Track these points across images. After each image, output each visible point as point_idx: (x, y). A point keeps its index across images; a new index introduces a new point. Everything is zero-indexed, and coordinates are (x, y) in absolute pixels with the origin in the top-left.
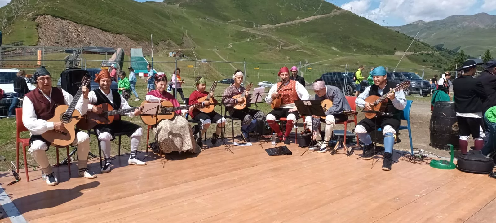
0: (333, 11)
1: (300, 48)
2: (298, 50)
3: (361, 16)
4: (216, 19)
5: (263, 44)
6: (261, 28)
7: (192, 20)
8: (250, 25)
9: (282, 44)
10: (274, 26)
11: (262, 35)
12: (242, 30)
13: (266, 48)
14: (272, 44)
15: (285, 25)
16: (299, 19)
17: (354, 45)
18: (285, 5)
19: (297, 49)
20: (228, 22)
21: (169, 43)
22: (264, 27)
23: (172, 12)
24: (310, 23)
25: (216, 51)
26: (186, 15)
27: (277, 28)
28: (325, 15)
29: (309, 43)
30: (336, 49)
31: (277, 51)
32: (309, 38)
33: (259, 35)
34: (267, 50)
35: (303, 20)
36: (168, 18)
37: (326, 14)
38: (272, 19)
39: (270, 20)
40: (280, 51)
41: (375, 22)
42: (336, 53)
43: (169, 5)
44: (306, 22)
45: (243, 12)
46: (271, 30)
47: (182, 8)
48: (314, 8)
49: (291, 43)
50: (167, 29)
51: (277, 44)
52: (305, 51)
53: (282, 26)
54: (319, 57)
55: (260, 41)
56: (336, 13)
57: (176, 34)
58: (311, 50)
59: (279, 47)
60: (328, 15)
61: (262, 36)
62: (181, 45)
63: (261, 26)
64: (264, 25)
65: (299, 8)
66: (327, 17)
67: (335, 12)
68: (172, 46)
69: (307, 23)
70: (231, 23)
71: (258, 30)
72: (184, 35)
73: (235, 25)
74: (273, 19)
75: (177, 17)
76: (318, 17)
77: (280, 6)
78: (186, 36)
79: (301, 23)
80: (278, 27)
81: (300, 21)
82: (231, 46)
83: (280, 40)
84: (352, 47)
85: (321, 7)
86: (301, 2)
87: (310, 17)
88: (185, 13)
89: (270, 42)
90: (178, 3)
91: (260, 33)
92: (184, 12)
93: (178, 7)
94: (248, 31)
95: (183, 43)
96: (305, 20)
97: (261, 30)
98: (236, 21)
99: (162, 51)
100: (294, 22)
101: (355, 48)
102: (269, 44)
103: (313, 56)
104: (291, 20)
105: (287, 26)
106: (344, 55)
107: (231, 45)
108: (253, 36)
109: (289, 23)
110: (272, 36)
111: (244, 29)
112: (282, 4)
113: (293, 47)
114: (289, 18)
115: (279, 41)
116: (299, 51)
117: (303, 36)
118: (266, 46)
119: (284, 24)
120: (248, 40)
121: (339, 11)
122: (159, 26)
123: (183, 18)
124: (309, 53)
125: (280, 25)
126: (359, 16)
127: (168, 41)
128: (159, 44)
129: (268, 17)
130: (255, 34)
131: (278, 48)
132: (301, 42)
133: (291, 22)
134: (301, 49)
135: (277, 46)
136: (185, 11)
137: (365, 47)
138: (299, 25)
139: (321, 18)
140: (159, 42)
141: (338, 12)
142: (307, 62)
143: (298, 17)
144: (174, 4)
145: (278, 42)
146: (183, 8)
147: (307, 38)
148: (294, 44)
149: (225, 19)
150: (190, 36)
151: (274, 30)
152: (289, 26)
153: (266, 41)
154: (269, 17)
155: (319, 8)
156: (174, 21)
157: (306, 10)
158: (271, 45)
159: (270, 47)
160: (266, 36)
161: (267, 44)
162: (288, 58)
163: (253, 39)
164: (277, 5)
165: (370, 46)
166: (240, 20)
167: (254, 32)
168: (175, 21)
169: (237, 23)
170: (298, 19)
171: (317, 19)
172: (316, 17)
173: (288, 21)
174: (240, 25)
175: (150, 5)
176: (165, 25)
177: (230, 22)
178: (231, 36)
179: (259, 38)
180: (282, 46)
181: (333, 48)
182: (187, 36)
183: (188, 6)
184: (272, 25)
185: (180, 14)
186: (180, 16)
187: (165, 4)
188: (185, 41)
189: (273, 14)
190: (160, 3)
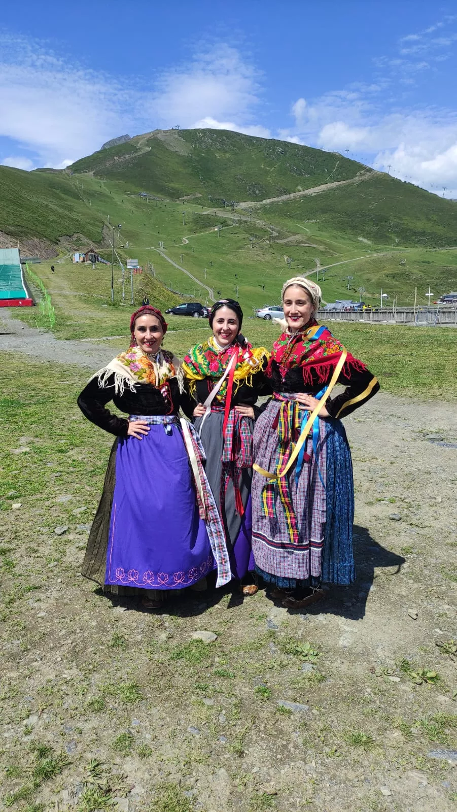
0: (358, 174)
1: (305, 239)
2: (302, 245)
3: (405, 182)
4: (159, 195)
5: (241, 236)
6: (237, 208)
7: (117, 198)
8: (218, 203)
9: (275, 234)
10: (258, 205)
11: (238, 220)
12: (204, 213)
13: (248, 242)
14: (256, 235)
15: (278, 202)
16: (301, 189)
17: (395, 232)
18: (277, 166)
19: (299, 243)
20: (179, 200)
21: (79, 239)
22: (241, 206)
23: (82, 186)
24: (320, 196)
25: (161, 251)
26: (105, 190)
27: (264, 208)
28: (344, 182)
29: (319, 230)
30: (365, 241)
31: (267, 247)
32: (319, 222)
33: (234, 220)
34: (249, 246)
35: (307, 192)
36: (77, 197)
37: (347, 179)
38: (254, 192)
39: (252, 193)
40: (271, 246)
41: (430, 192)
42: (366, 247)
43: (77, 175)
44: (313, 195)
45: (204, 182)
46: (255, 210)
47: (99, 177)
48: (326, 170)
49: (289, 232)
50: (74, 216)
51: (264, 235)
52: (314, 246)
53: (273, 202)
54: (338, 255)
55: (236, 231)
56: (363, 178)
57: (91, 224)
58: (325, 244)
59: (269, 239)
60: (349, 181)
61: (240, 222)
62: (99, 242)
63: (237, 205)
64: (241, 204)
65: (301, 171)
66: (349, 185)
67: (361, 175)
68: (82, 245)
69: (316, 196)
71: (234, 212)
72: (104, 224)
73: (191, 205)
74: (257, 192)
75: (92, 195)
76: (334, 185)
77: (268, 169)
78: (108, 227)
79: (305, 196)
80: (266, 205)
81: (302, 193)
82: (187, 242)
83: (271, 227)
84: (393, 236)
85: (338, 167)
86: (303, 160)
87: (320, 185)
88: (104, 188)
89: (252, 230)
90: (92, 170)
91: (236, 217)
92: (102, 185)
93: (93, 177)
94: (214, 214)
95: (104, 239)
96: (312, 191)
97: (237, 212)
98: (193, 197)
99: (65, 255)
100: (292, 195)
101: (397, 237)
102: (252, 235)
103: (330, 254)
104: (287, 192)
105: (280, 204)
106: (380, 251)
107: (186, 240)
108: (224, 223)
109: (285, 197)
110: (257, 222)
111: (207, 211)
112: (271, 165)
113: (292, 238)
114: (284, 189)
115: (269, 229)
116: (304, 245)
117: (308, 220)
118: (248, 238)
119: (276, 199)
120: (216, 229)
121: (369, 174)
122: (60, 210)
123: (101, 194)
124: (322, 248)
125: (268, 201)
126: (403, 181)
127: (76, 235)
128: (59, 241)
129: (247, 188)
130: (228, 218)
131: (268, 242)
132: (306, 230)
133: (288, 196)
134: (308, 242)
135: (267, 237)
136: (104, 183)
137: (415, 234)
138: (302, 201)
139: (338, 188)
140: (60, 238)
141: (367, 176)
142: (318, 264)
143: (299, 187)
144: (84, 172)
145: (267, 231)
146: (100, 179)
147: (316, 223)
148: (295, 234)
149: (175, 195)
150: (115, 227)
151: (259, 211)
152: (286, 203)
153: (246, 231)
154: (250, 189)
155: (334, 170)
156: (86, 201)
157: (311, 173)
158: (256, 237)
159: (254, 240)
160: (246, 222)
161: (247, 236)
162: (286, 258)
164: (263, 167)
165: (423, 233)
166: (201, 196)
167: (225, 216)
168: (88, 201)
169: (196, 201)
170: (299, 191)
171: (331, 189)
172: (329, 185)
173: (281, 194)
174: (199, 204)
175: (44, 175)
176: (70, 209)
177: (183, 200)
178: (186, 224)
179: (235, 225)
180: (274, 238)
181: (361, 239)
182: (109, 225)
183: (109, 174)
184: (256, 202)
185: (97, 188)
186: (96, 192)
187: (69, 172)
188: (107, 236)
189: (256, 184)
190: (62, 170)
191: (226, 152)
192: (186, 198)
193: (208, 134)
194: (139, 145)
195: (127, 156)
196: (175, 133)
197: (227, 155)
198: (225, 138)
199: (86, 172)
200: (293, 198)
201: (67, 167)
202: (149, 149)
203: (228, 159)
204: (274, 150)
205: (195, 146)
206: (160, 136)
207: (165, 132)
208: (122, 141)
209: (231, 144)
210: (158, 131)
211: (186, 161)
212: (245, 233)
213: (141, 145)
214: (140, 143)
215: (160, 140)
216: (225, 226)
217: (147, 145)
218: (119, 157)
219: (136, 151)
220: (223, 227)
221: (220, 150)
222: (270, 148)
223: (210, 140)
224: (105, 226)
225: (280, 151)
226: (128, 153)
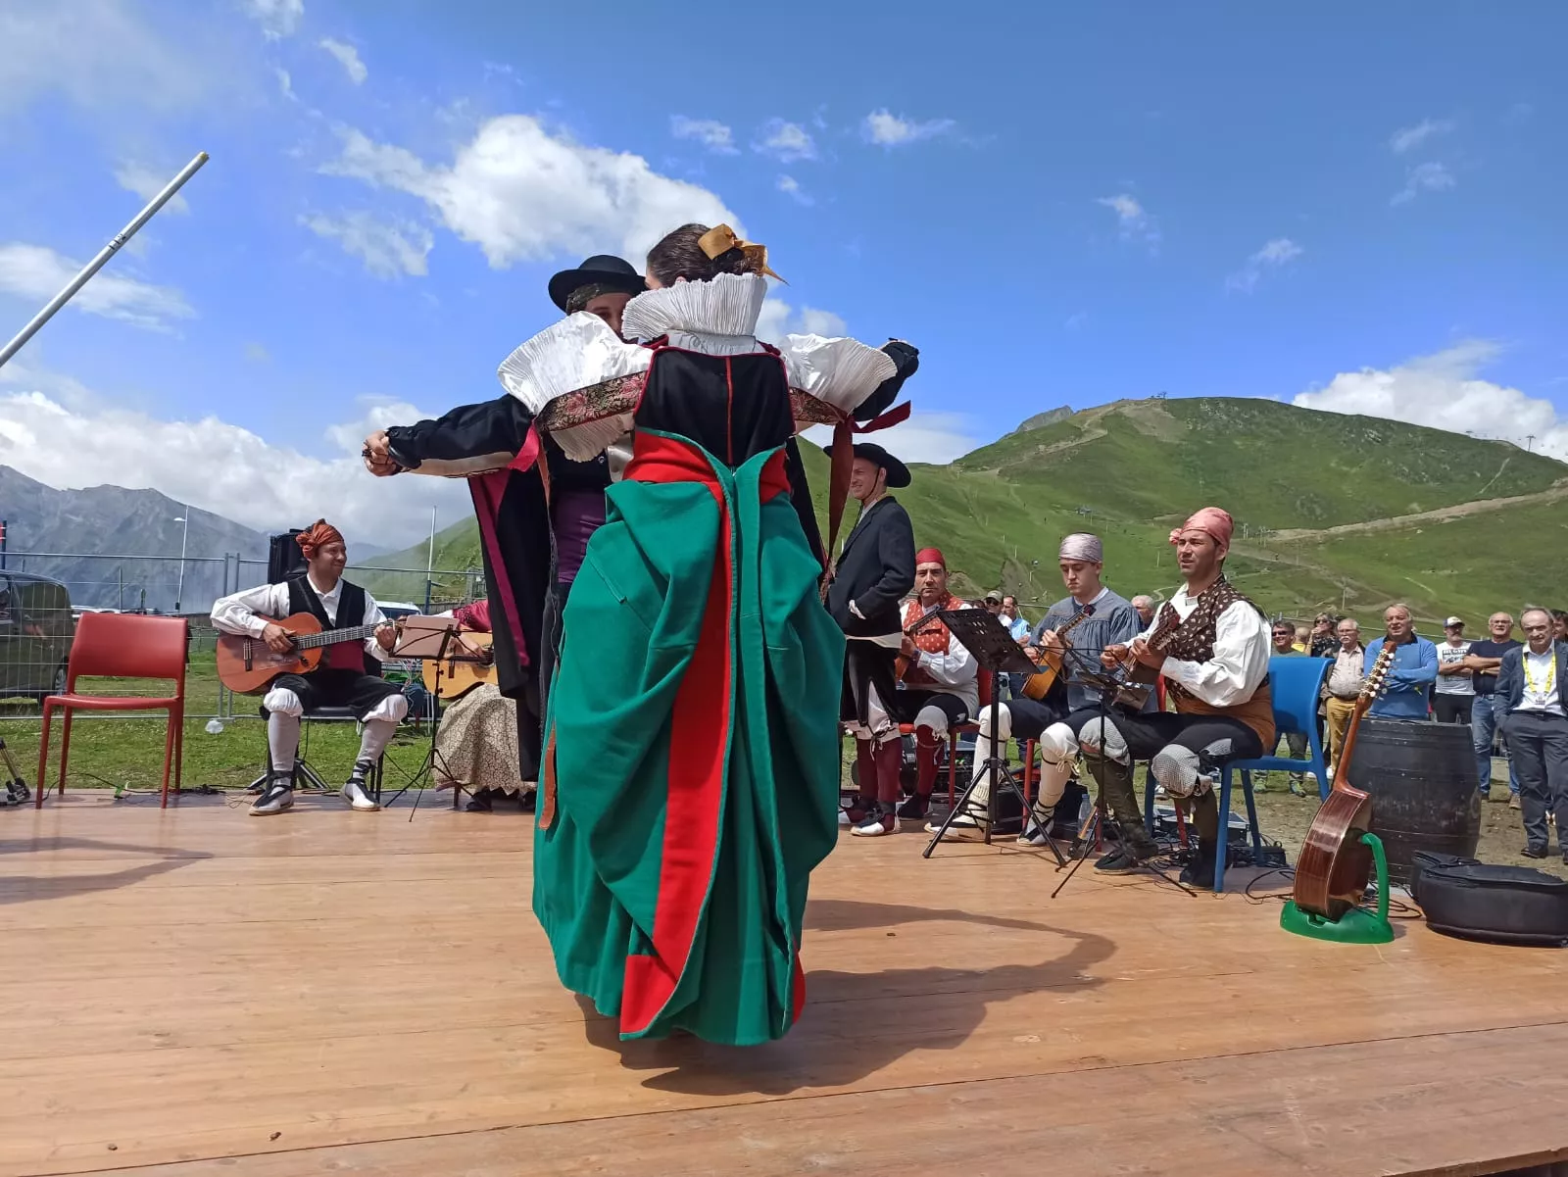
0: (1556, 483)
1: (1423, 608)
4: (1117, 512)
5: (1276, 594)
6: (1270, 540)
7: (1037, 515)
9: (1350, 593)
10: (1319, 535)
11: (1273, 564)
13: (1290, 606)
14: (1309, 594)
15: (1364, 532)
16: (1418, 509)
18: (1364, 464)
20: (1154, 522)
21: (960, 583)
22: (1281, 536)
23: (976, 492)
24: (1459, 524)
26: (1017, 501)
27: (1331, 542)
28: (1520, 499)
29: (1457, 592)
32: (1457, 575)
33: (1262, 564)
35: (1433, 515)
36: (964, 510)
37: (1528, 493)
38: (1312, 511)
39: (1306, 513)
43: (970, 474)
44: (1447, 521)
45: (1207, 490)
46: (1312, 544)
47: (1007, 479)
48: (1479, 475)
49: (1383, 592)
50: (958, 543)
51: (1327, 596)
53: (1352, 532)
55: (1266, 583)
56: (1567, 491)
57: (986, 558)
59: (1338, 603)
60: (1532, 497)
61: (1272, 566)
63: (1272, 536)
64: (1281, 532)
65: (1417, 474)
66: (1532, 507)
69: (1449, 524)
70: (1163, 522)
71: (1260, 547)
72: (1006, 559)
74: (1318, 511)
75: (991, 507)
76: (1497, 503)
77: (1345, 469)
78: (1013, 564)
79: (1425, 524)
80: (1337, 536)
81: (1422, 516)
83: (1343, 579)
85: (1506, 468)
86: (1426, 454)
87: (1461, 503)
88: (1015, 496)
89: (1300, 584)
90: (997, 467)
91: (1268, 558)
92: (1012, 492)
93: (996, 477)
96: (1442, 514)
97: (1271, 547)
100: (1397, 520)
102: (1300, 593)
104: (1386, 514)
105: (1370, 535)
108: (1242, 567)
109: (1379, 523)
110: (1313, 567)
112: (1351, 463)
114: (1378, 507)
115: (1340, 585)
117: (1433, 569)
118: (1289, 598)
119: (1360, 526)
123: (1009, 508)
125: (1342, 529)
129: (1298, 503)
130: (1251, 559)
131: (1333, 608)
132: (1427, 589)
133: (1387, 522)
134: (1426, 614)
135: (1332, 599)
136: (1016, 489)
138: (1419, 532)
139: (1507, 509)
143: (1414, 506)
144: (983, 470)
145: (1336, 587)
146: (1009, 482)
147: (1450, 576)
149: (1146, 512)
150: (1027, 564)
151: (1321, 548)
152: (1381, 535)
153: (1288, 584)
154: (1302, 505)
155: (1497, 475)
156: (979, 518)
157: (1443, 479)
158: (1307, 596)
159: (1304, 604)
160: (1289, 567)
161: (1290, 593)
163: (1241, 576)
164: (1333, 465)
167: (1244, 554)
168: (984, 518)
170: (1413, 512)
171: (1489, 512)
172: (1485, 504)
173: (1372, 517)
176: (954, 531)
177: (1159, 521)
178: (1162, 565)
179: (1265, 572)
180: (1349, 601)
182: (1015, 561)
183: (1026, 474)
184: (1314, 531)
185: (1001, 496)
186: (1000, 503)
187: (958, 469)
188: (1009, 579)
189: (1316, 495)
190: (944, 466)
191: (1258, 437)
192: (1167, 517)
193: (1222, 405)
194: (1086, 425)
195: (1062, 445)
196: (1155, 405)
197: (1259, 444)
198: (1256, 413)
199: (986, 470)
200: (1398, 525)
201: (954, 462)
202: (1103, 432)
203: (1260, 449)
204: (1360, 434)
205: (1195, 428)
206: (1126, 411)
207: (1137, 403)
208: (1057, 419)
209: (1269, 424)
210: (1123, 403)
211: (1172, 454)
212: (1285, 587)
213: (1089, 425)
214: (1089, 421)
215: (1127, 418)
216: (1243, 573)
217: (1102, 426)
218: (1047, 445)
219: (1080, 435)
220: (1237, 574)
221: (1244, 434)
222: (1350, 432)
223: (1224, 417)
224: (1007, 562)
225: (1373, 436)
226: (1063, 439)
